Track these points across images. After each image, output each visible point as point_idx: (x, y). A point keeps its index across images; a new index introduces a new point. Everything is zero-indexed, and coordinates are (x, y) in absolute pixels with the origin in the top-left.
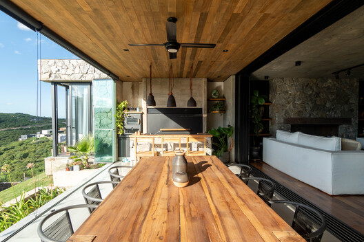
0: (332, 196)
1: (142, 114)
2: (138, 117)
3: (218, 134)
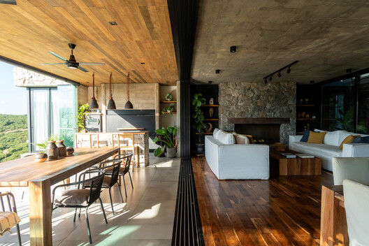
0: (220, 180)
1: (102, 115)
2: (98, 117)
3: (164, 132)
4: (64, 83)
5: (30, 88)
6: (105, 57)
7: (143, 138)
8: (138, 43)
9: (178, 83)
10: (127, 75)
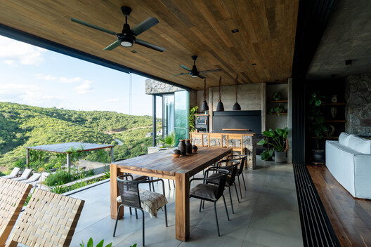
0: (356, 198)
1: (208, 117)
2: (206, 119)
3: (272, 134)
4: (179, 88)
5: (155, 95)
6: (219, 63)
7: (251, 140)
8: (255, 45)
9: (290, 80)
10: (235, 77)
